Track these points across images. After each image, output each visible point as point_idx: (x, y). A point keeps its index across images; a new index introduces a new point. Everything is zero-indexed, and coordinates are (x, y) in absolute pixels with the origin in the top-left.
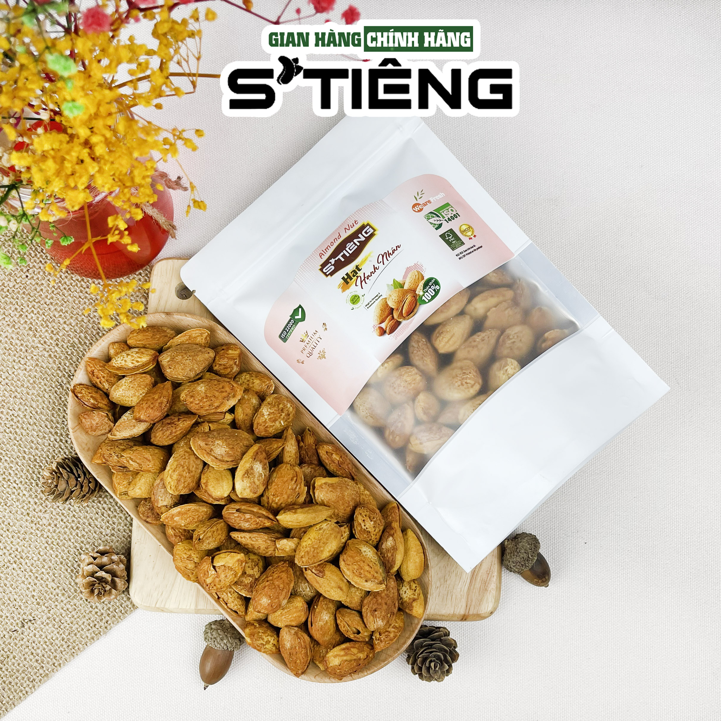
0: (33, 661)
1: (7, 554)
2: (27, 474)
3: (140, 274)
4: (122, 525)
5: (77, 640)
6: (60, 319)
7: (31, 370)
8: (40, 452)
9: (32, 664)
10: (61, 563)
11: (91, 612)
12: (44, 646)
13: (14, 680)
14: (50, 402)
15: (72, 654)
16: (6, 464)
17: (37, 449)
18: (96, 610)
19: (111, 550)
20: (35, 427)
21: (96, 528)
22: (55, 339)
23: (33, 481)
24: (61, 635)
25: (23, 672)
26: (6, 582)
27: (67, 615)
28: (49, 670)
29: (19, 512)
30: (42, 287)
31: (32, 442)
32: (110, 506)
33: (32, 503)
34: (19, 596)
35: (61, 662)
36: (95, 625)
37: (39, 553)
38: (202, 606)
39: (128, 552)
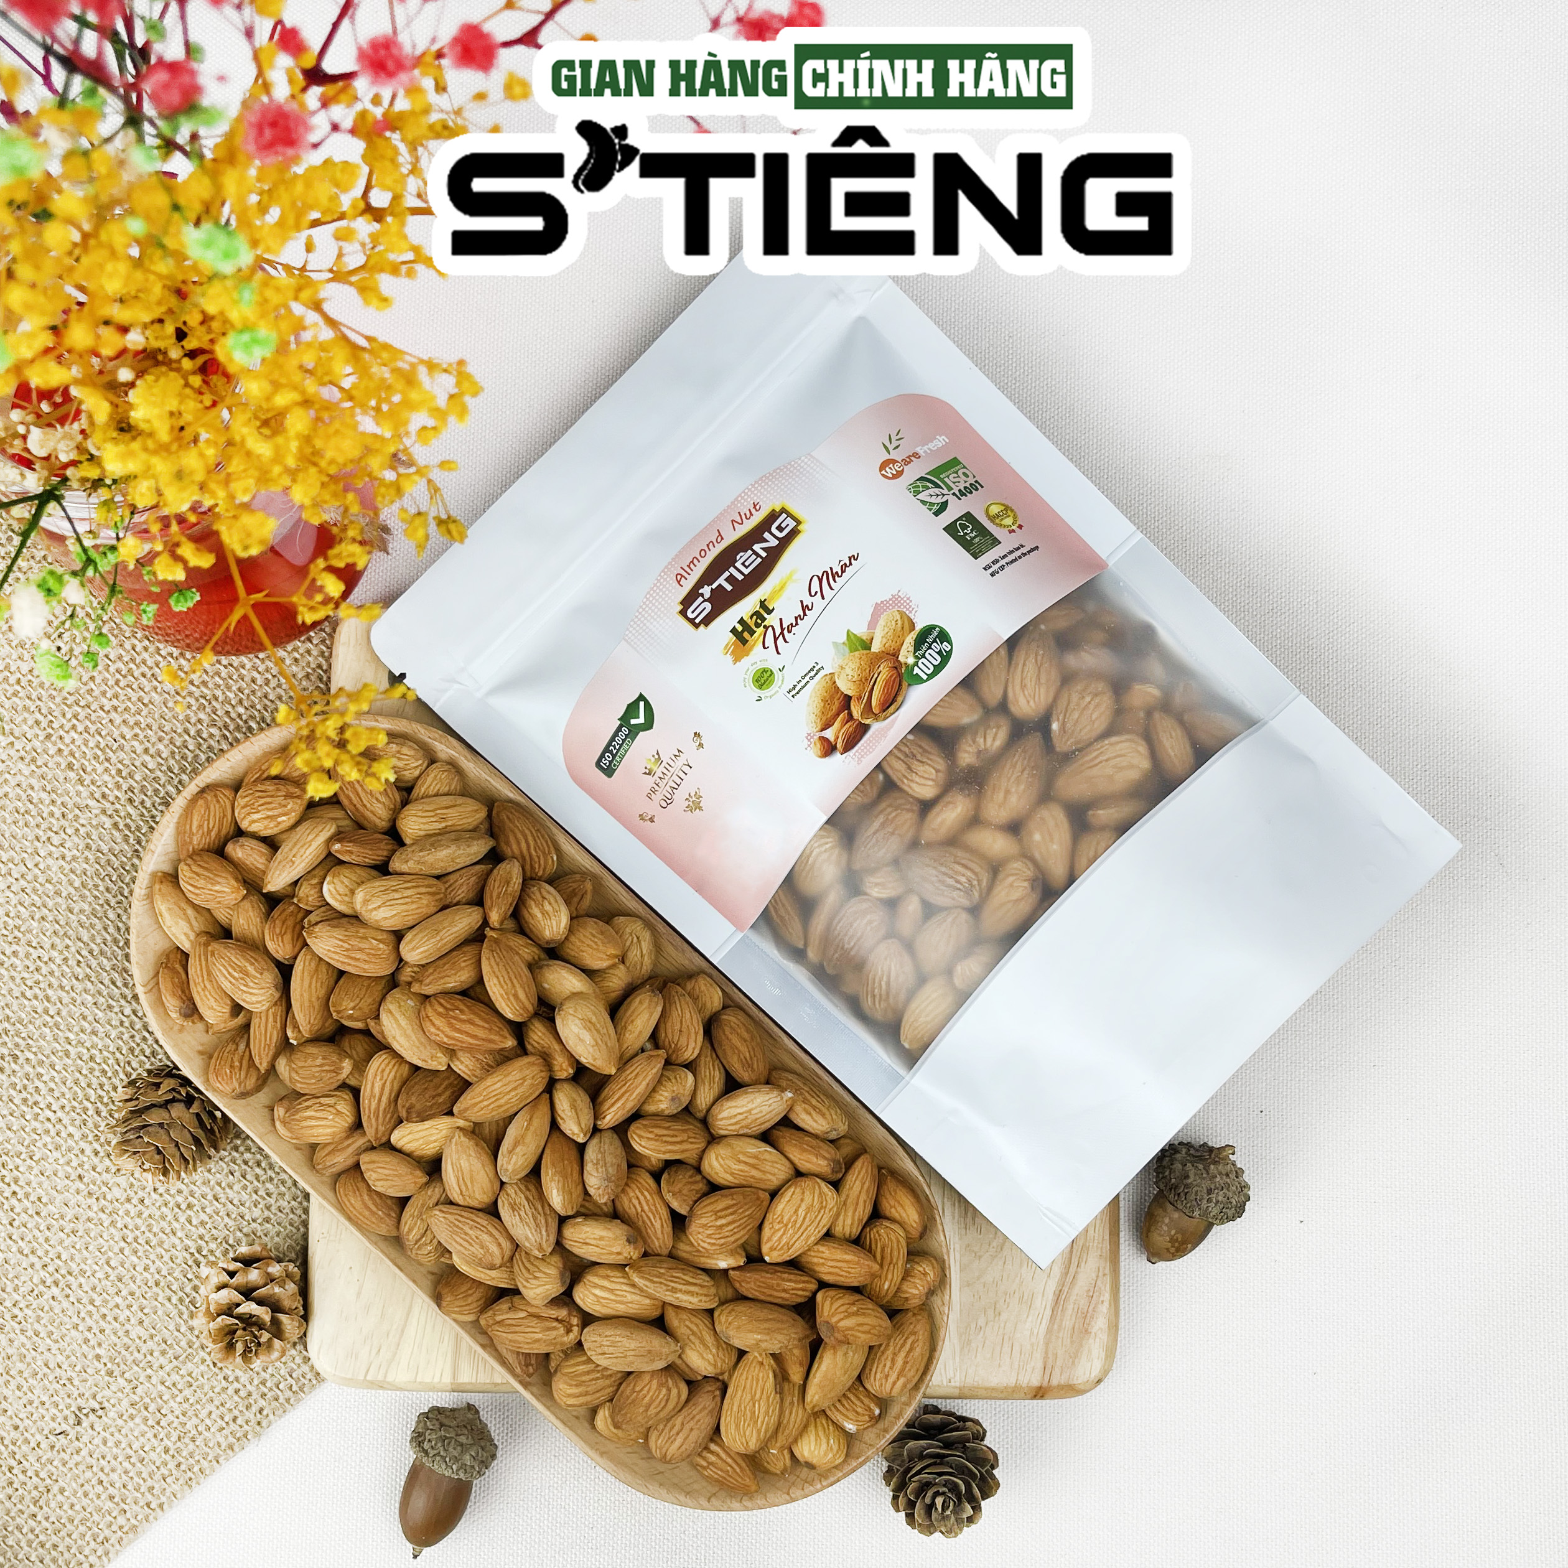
0: (103, 1497)
1: (38, 1266)
2: (75, 1088)
3: (309, 639)
4: (287, 1197)
5: (197, 1452)
6: (136, 743)
7: (74, 858)
8: (101, 1039)
9: (101, 1504)
10: (157, 1284)
11: (225, 1389)
12: (126, 1464)
13: (63, 1539)
14: (119, 929)
15: (189, 1482)
16: (28, 1069)
17: (94, 1033)
18: (236, 1385)
19: (265, 1254)
20: (89, 984)
21: (230, 1206)
22: (125, 787)
23: (89, 1105)
24: (162, 1440)
25: (83, 1521)
26: (37, 1326)
27: (174, 1397)
28: (139, 1518)
29: (61, 1174)
31: (85, 1018)
32: (258, 1156)
33: (88, 1151)
34: (68, 1357)
35: (163, 1499)
36: (234, 1420)
37: (108, 1263)
38: (466, 1377)
39: (303, 1258)
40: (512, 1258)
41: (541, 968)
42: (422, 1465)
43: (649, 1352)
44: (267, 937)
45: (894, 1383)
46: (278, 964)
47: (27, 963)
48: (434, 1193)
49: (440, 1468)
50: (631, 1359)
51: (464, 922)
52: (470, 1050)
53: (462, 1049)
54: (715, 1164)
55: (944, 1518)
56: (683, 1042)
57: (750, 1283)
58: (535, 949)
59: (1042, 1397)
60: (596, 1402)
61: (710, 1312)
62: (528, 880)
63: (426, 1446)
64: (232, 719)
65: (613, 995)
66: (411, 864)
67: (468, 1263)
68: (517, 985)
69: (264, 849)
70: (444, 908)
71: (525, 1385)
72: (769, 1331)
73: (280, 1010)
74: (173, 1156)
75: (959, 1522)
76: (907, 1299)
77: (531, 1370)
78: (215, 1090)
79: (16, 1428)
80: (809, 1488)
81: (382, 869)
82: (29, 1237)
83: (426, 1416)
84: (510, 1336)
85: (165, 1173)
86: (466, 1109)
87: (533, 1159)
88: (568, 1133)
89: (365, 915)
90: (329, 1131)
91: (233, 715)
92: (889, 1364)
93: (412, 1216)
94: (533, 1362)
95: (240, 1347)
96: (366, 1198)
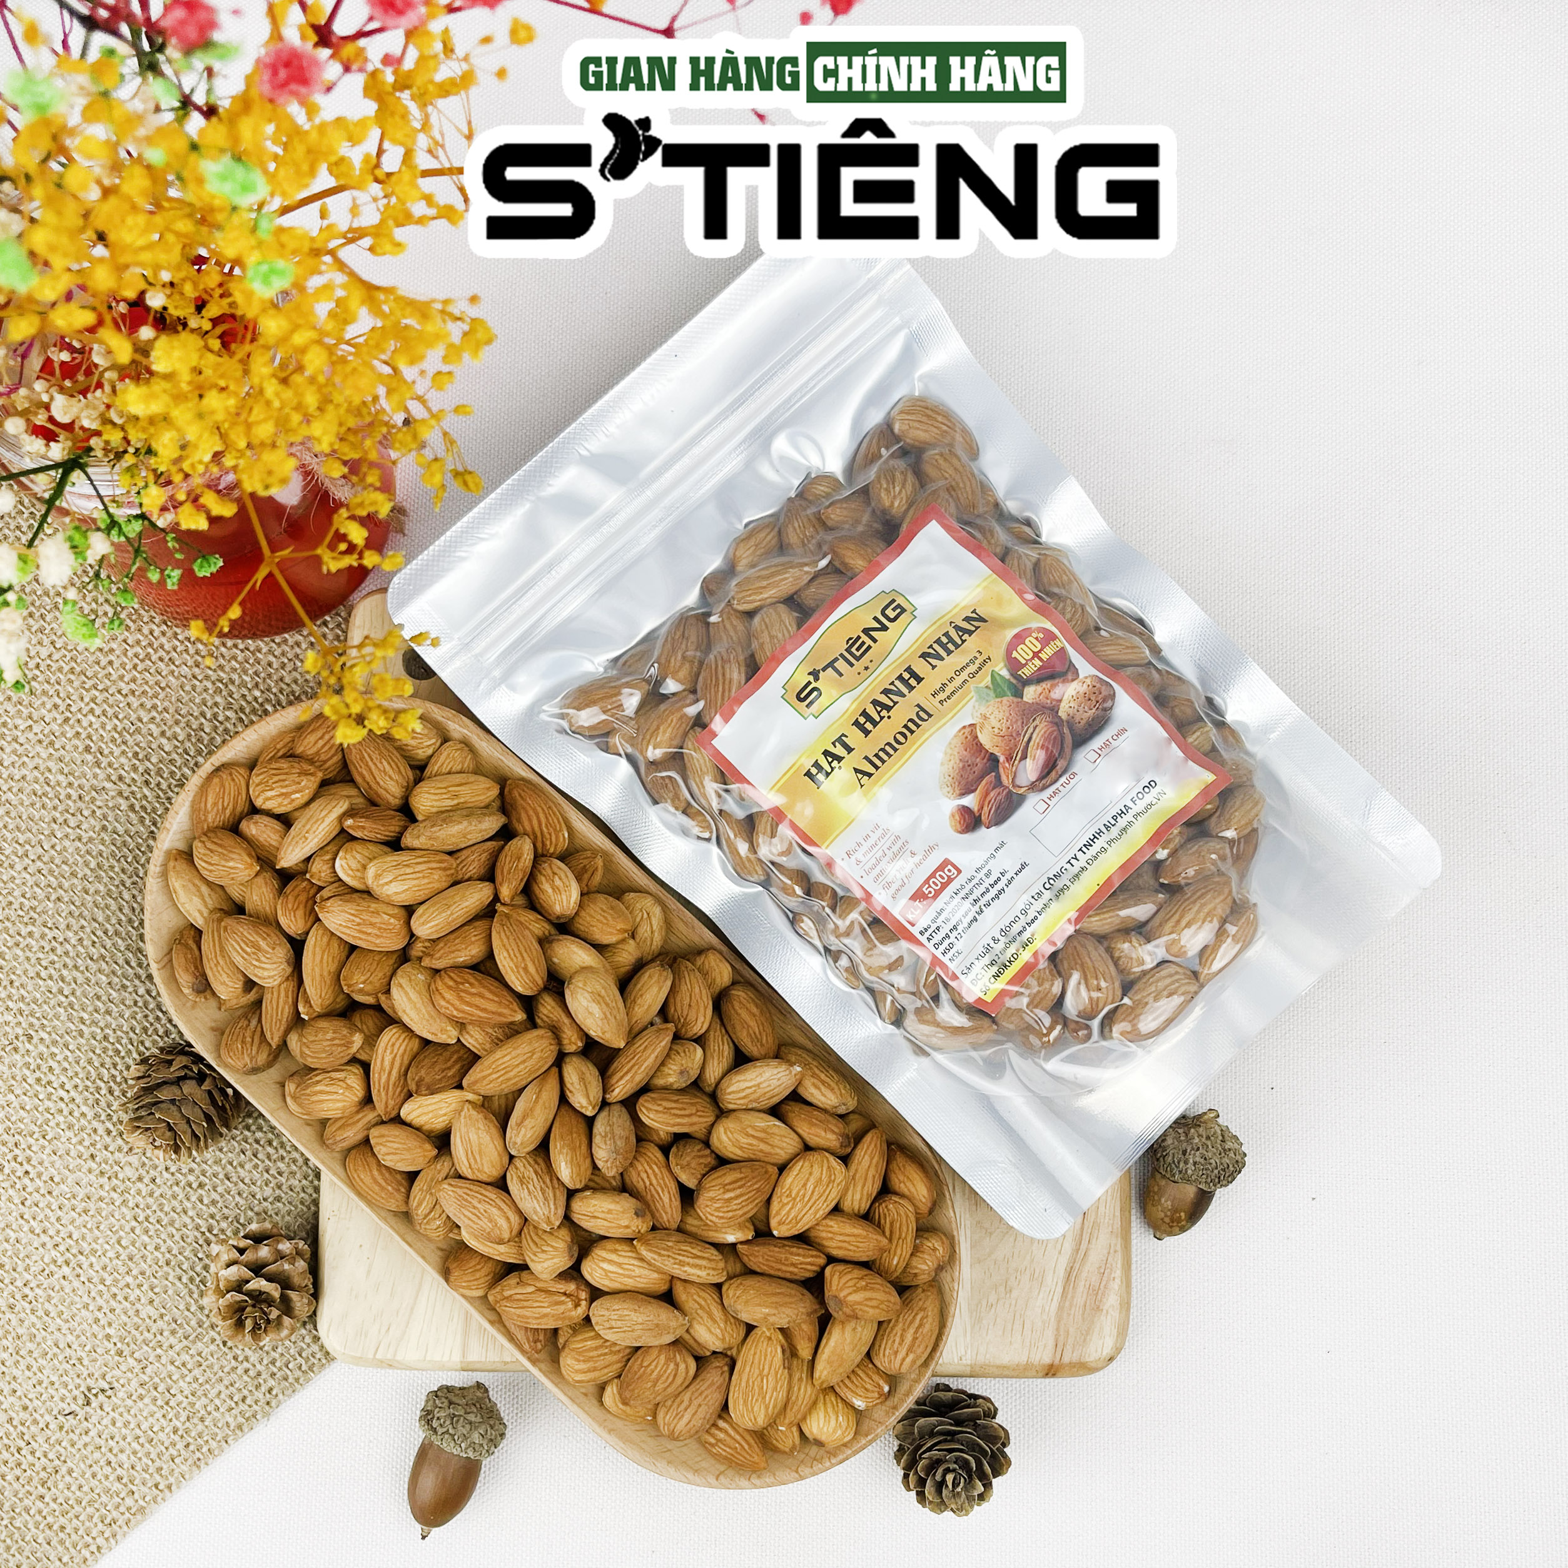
0: (111, 1478)
1: (49, 1246)
2: (89, 1068)
3: (325, 624)
4: (298, 1176)
5: (206, 1432)
6: (152, 726)
7: (91, 840)
8: (115, 1019)
9: (109, 1486)
10: (168, 1263)
11: (234, 1369)
12: (135, 1445)
13: (70, 1521)
14: (133, 910)
15: (197, 1463)
16: (42, 1048)
17: (108, 1012)
19: (275, 1231)
20: (104, 965)
21: (241, 1185)
22: (141, 770)
23: (102, 1085)
24: (171, 1420)
25: (90, 1503)
26: (47, 1305)
28: (147, 1499)
29: (72, 1153)
30: (111, 657)
31: (99, 998)
32: (270, 1135)
33: (101, 1131)
34: (78, 1337)
35: (172, 1480)
36: (244, 1399)
37: (119, 1242)
38: (475, 1355)
39: (313, 1236)
40: (520, 1233)
41: (551, 942)
42: (431, 1444)
43: (657, 1325)
44: (279, 913)
45: (904, 1360)
46: (291, 940)
47: (43, 943)
48: (443, 1167)
49: (448, 1446)
50: (639, 1333)
51: (476, 896)
52: (480, 1024)
53: (472, 1023)
54: (724, 1138)
55: (955, 1495)
56: (692, 1016)
57: (759, 1257)
58: (546, 925)
59: (1054, 1375)
60: (604, 1379)
61: (718, 1287)
62: (539, 857)
63: (435, 1424)
64: (249, 703)
65: (623, 970)
66: (423, 839)
67: (476, 1237)
68: (527, 959)
69: (277, 825)
70: (455, 883)
71: (534, 1362)
72: (777, 1305)
73: (291, 985)
74: (184, 1133)
75: (970, 1499)
76: (916, 1275)
77: (539, 1346)
78: (226, 1066)
79: (25, 1408)
80: (817, 1466)
81: (394, 845)
82: (41, 1216)
83: (435, 1394)
84: (518, 1311)
85: (177, 1150)
86: (475, 1082)
87: (540, 1131)
88: (577, 1106)
89: (376, 890)
90: (340, 1105)
91: (249, 698)
92: (898, 1340)
93: (421, 1190)
94: (541, 1337)
95: (249, 1324)
96: (376, 1173)
